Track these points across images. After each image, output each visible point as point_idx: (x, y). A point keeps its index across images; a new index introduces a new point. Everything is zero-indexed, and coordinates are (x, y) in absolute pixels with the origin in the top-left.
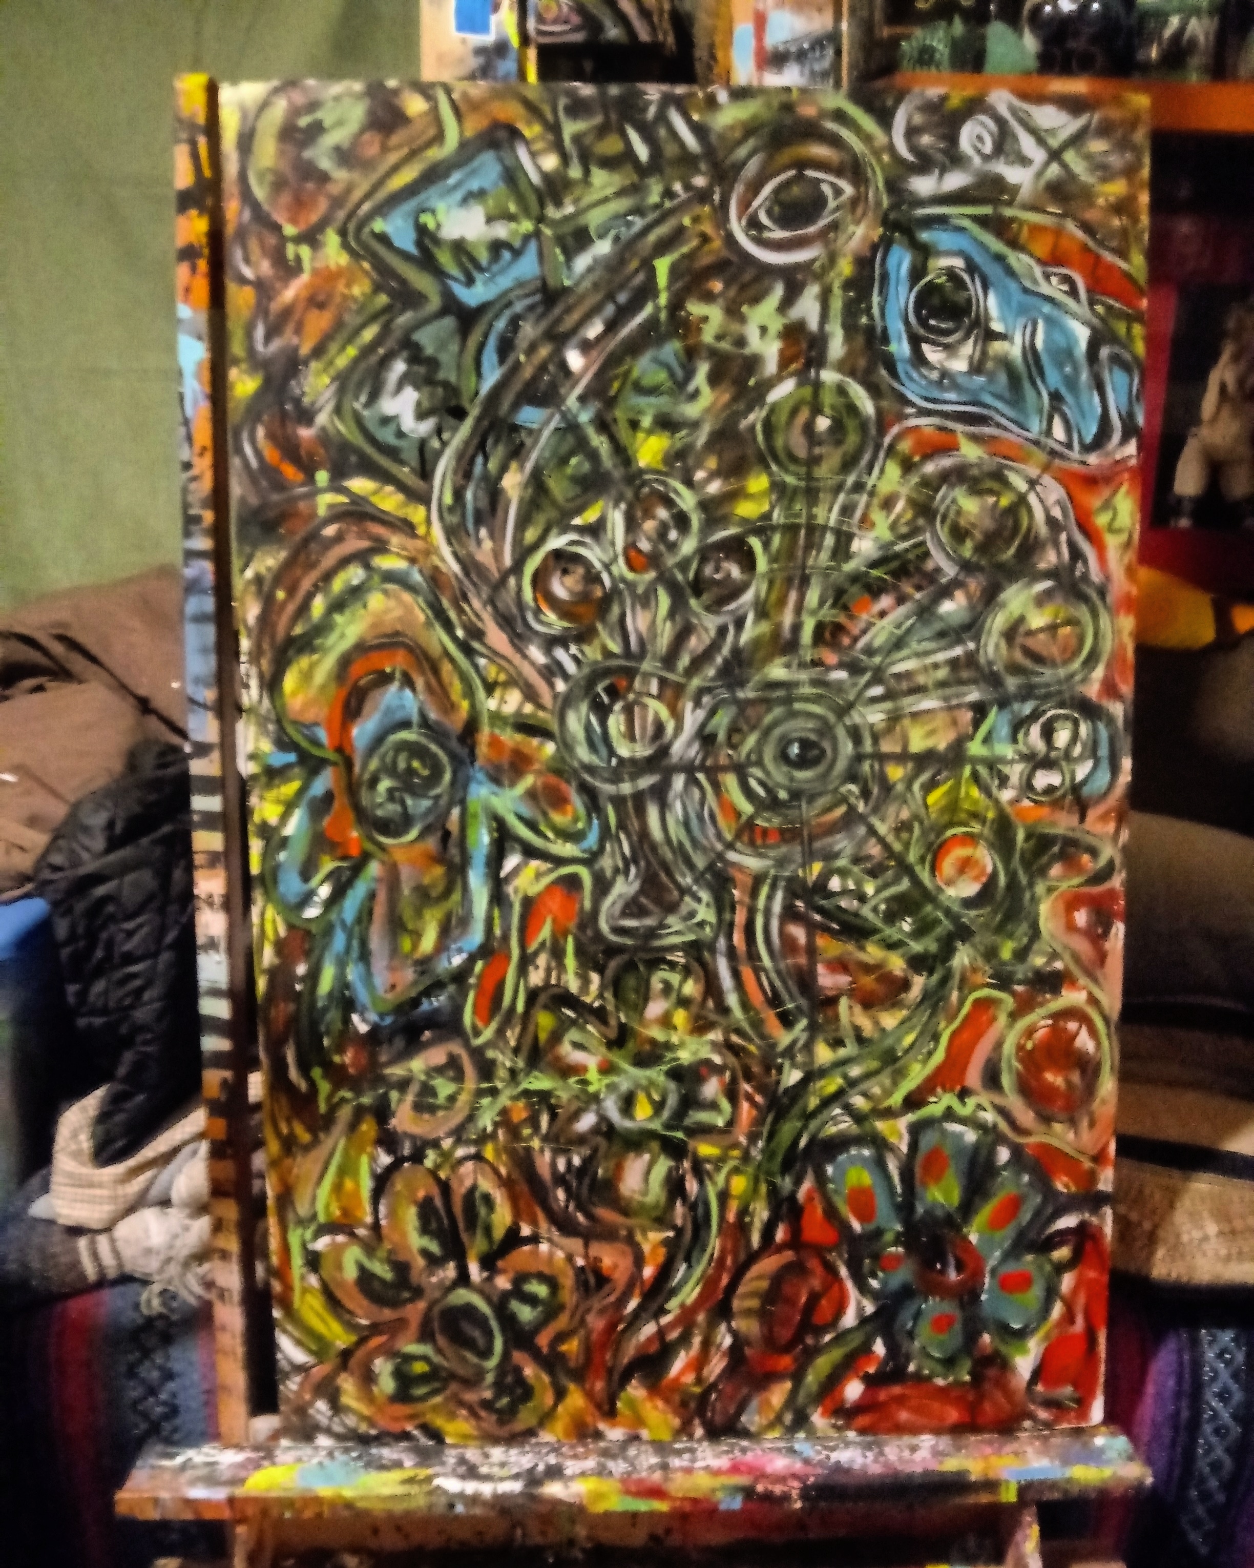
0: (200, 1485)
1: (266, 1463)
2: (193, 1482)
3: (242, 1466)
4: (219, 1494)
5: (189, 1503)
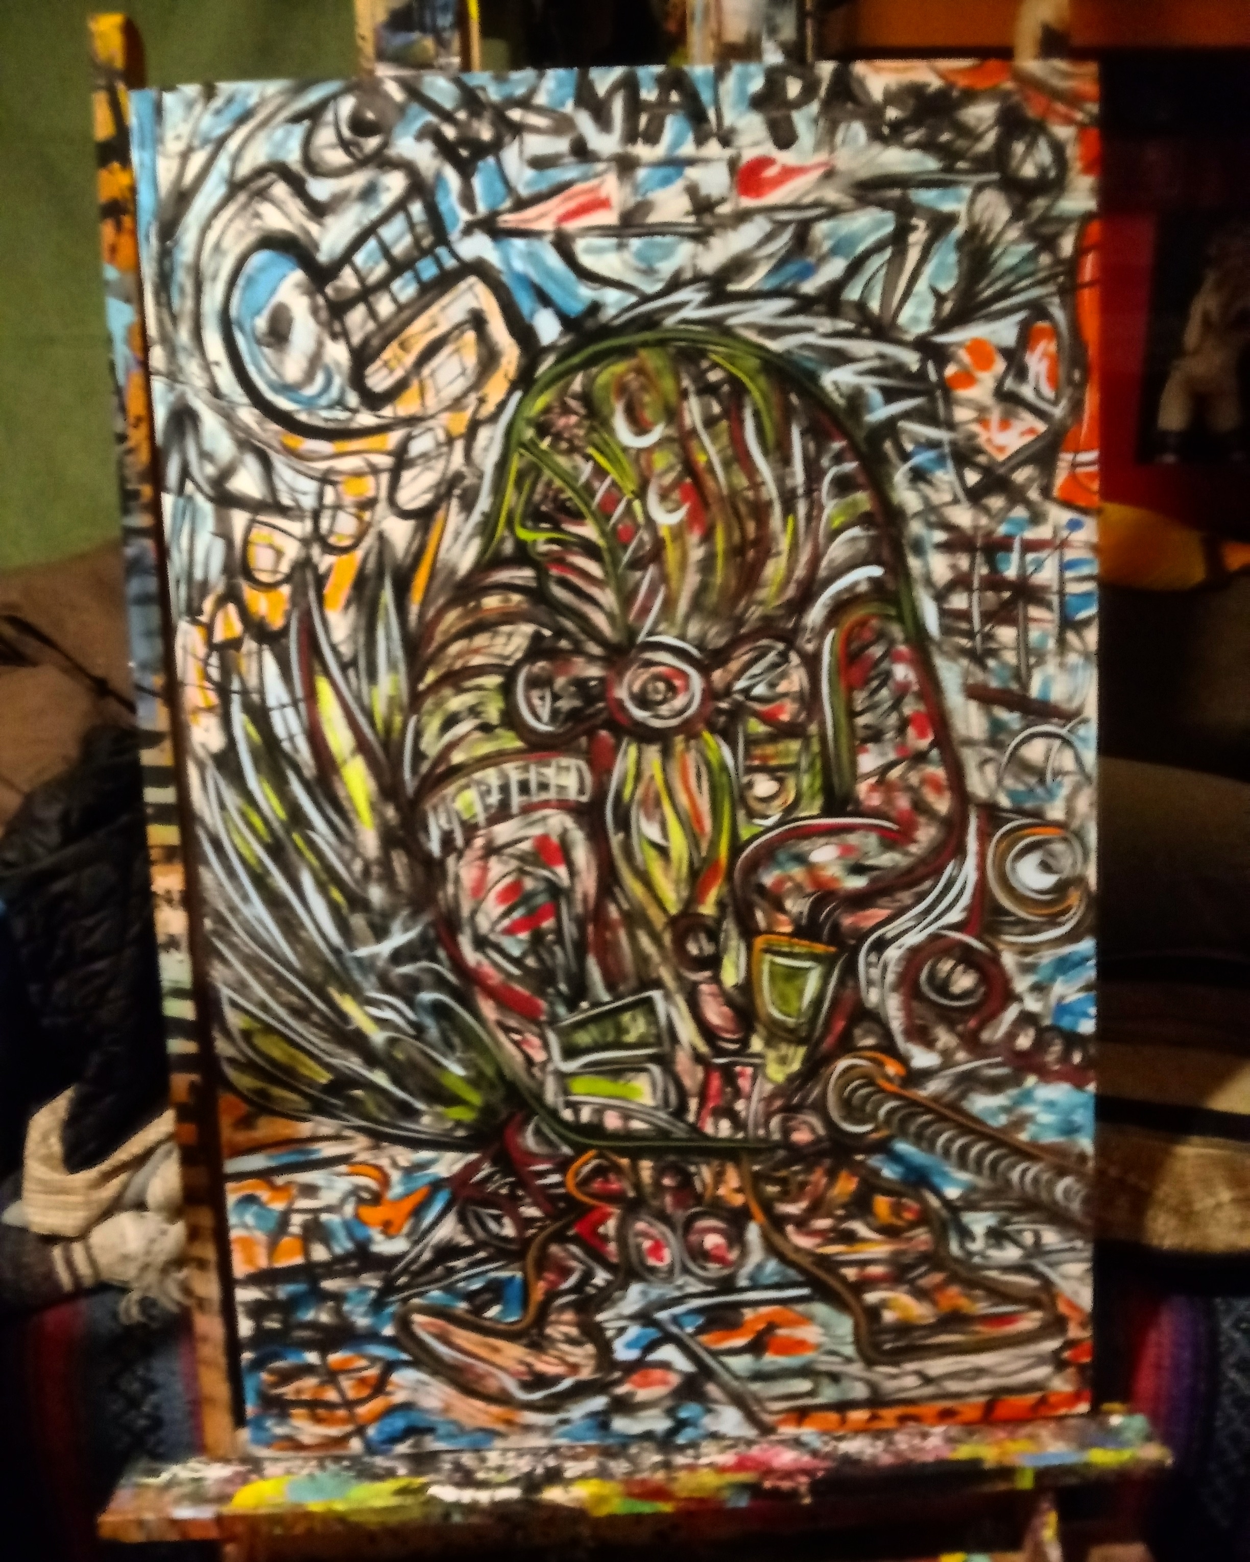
0: (186, 1503)
1: (254, 1477)
2: (179, 1501)
3: (229, 1481)
4: (206, 1513)
5: (175, 1523)
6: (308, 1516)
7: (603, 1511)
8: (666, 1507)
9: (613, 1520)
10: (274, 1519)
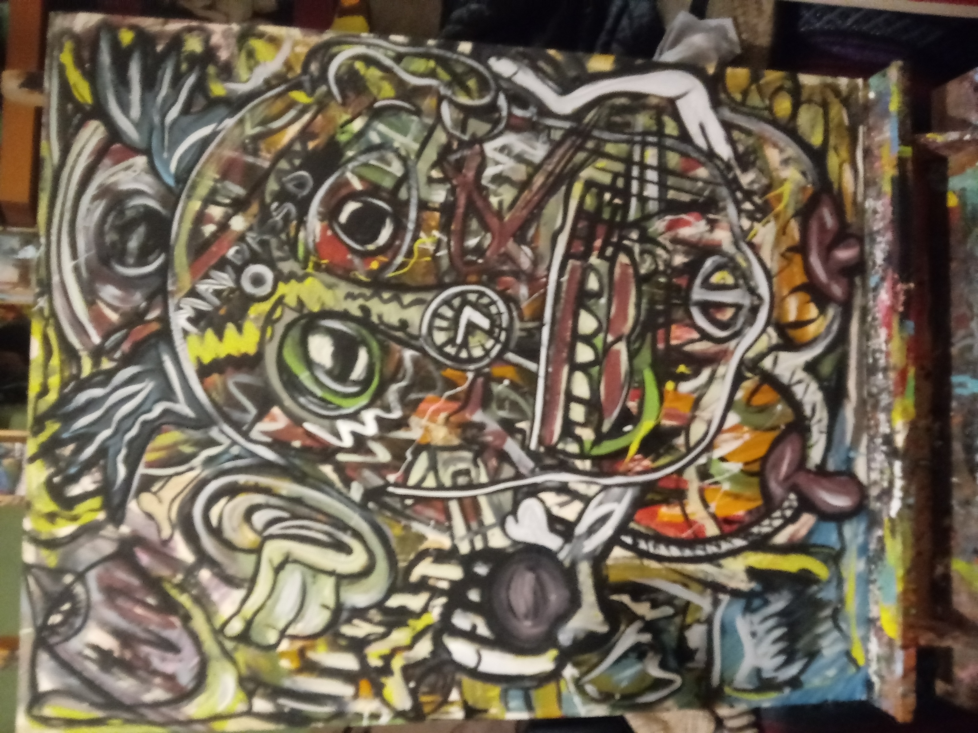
0: (893, 668)
1: (878, 624)
2: (892, 672)
3: (880, 639)
4: (899, 655)
5: (905, 675)
6: (905, 592)
7: (912, 410)
8: (912, 372)
9: (917, 405)
10: (906, 613)
